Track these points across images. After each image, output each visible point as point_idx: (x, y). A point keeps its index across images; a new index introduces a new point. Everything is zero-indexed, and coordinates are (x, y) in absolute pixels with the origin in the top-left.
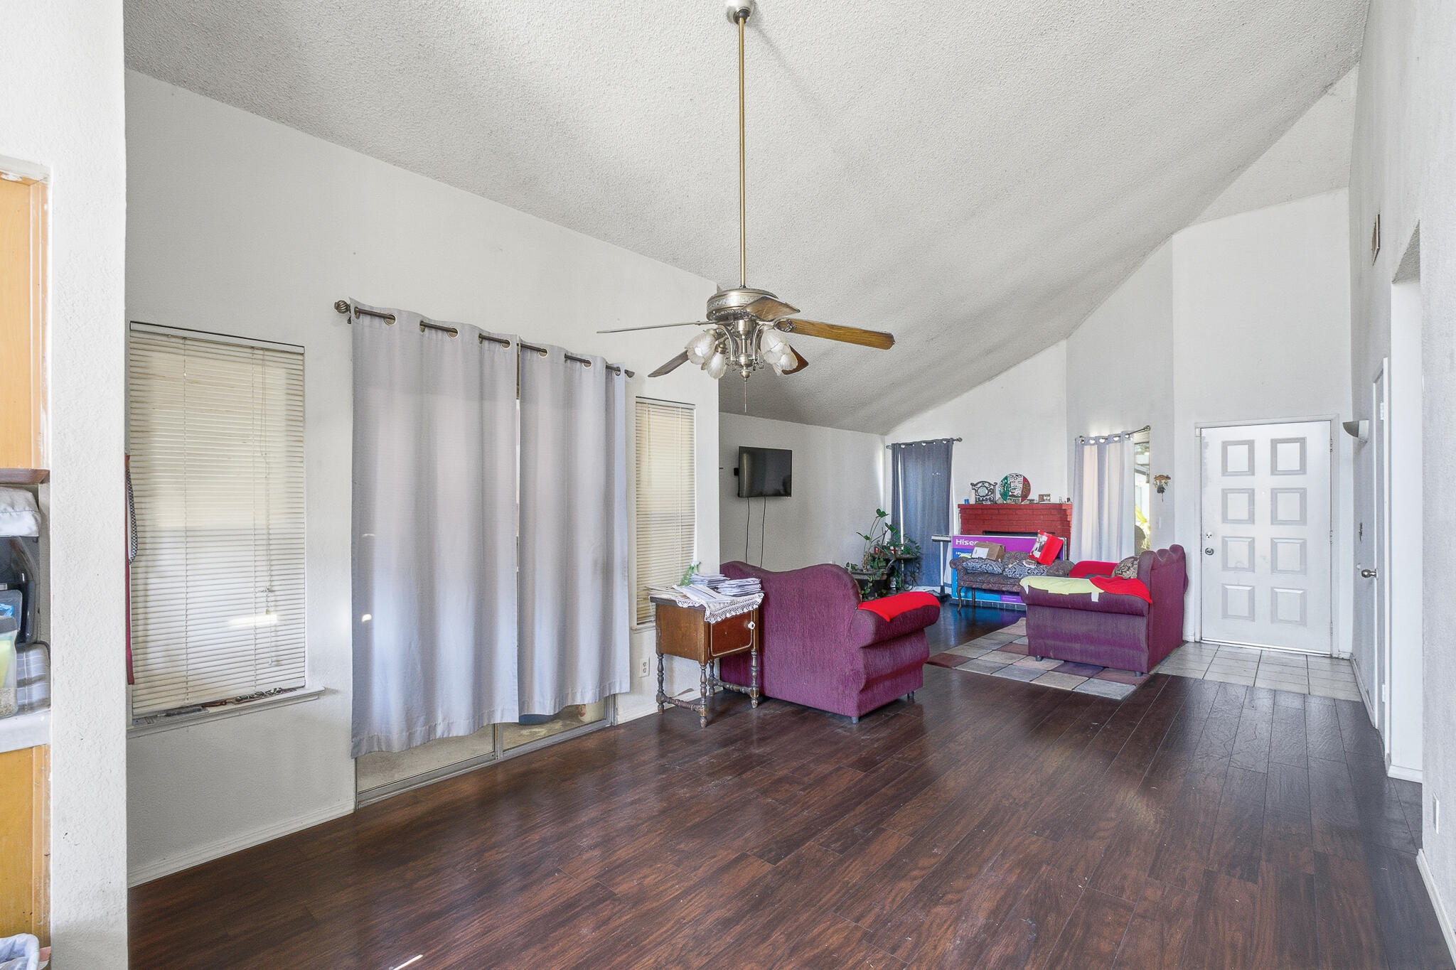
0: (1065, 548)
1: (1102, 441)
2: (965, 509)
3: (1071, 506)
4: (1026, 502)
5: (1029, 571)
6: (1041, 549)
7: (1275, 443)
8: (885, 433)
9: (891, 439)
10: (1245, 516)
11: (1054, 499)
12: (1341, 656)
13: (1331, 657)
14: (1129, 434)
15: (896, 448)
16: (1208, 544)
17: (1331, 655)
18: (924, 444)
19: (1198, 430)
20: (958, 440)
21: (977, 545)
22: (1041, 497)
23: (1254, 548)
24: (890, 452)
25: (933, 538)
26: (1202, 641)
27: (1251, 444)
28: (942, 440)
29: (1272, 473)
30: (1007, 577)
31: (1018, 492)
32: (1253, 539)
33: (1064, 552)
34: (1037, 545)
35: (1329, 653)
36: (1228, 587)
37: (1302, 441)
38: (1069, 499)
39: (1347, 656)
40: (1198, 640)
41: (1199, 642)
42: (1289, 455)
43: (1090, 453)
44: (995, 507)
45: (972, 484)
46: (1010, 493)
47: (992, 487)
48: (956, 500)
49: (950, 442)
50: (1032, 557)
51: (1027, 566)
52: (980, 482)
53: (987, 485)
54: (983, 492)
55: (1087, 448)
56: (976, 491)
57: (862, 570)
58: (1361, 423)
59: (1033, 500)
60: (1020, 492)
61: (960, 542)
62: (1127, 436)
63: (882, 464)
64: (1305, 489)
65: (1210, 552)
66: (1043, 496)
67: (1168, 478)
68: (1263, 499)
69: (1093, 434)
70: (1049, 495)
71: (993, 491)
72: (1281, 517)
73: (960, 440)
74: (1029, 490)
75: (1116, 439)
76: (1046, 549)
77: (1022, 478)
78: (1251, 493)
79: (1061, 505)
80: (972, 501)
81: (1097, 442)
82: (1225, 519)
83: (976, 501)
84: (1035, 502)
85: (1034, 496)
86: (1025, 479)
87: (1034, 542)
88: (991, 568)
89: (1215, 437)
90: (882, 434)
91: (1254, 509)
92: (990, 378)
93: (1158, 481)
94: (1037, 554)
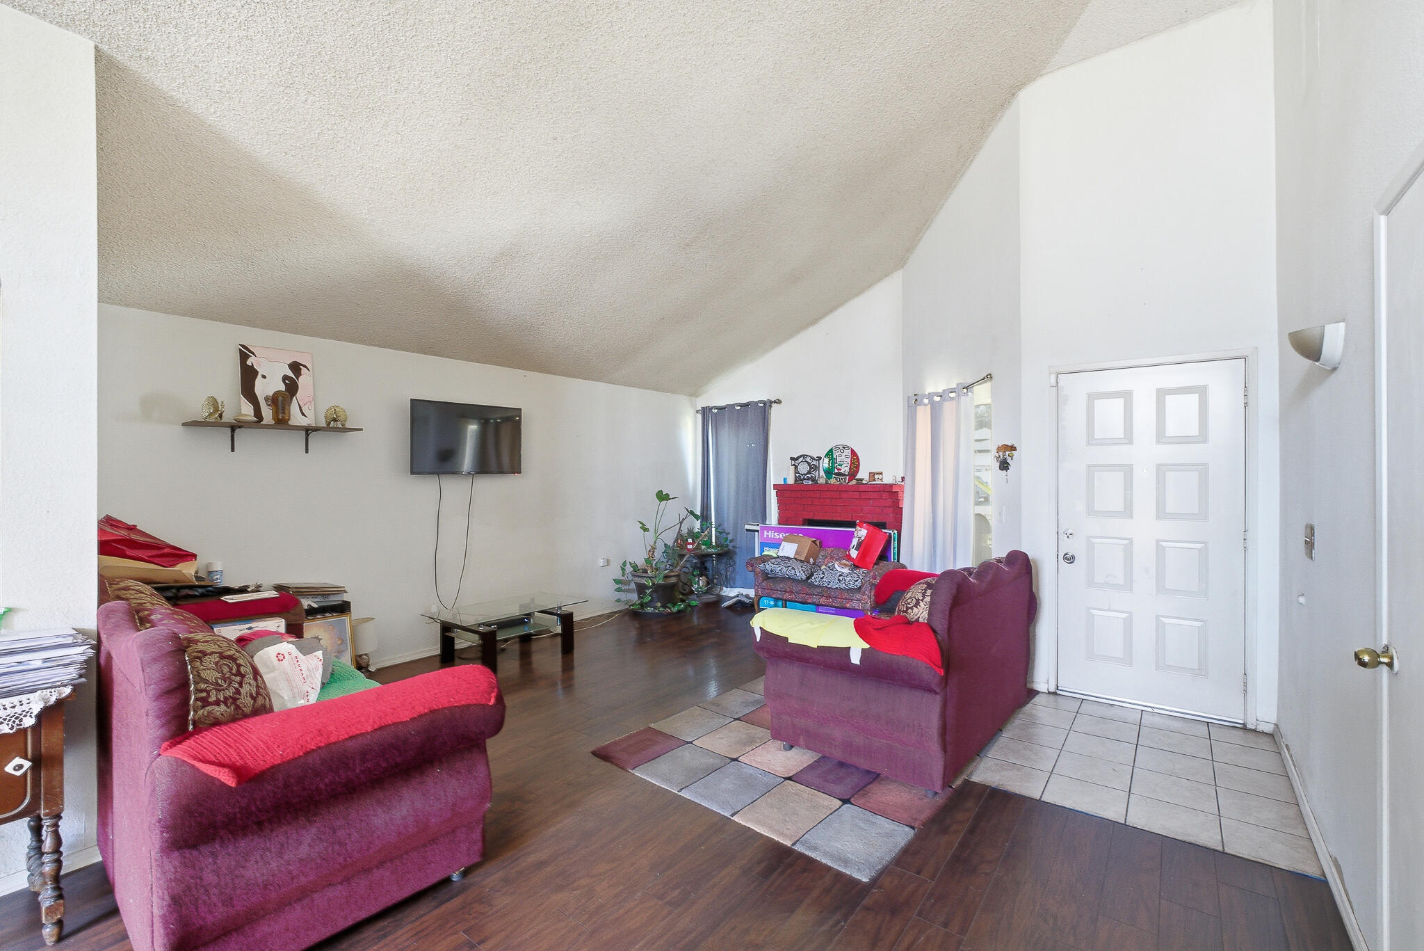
0: (894, 544)
1: (937, 399)
2: (781, 490)
3: (901, 487)
4: (854, 482)
5: (841, 578)
6: (858, 547)
7: (1162, 394)
8: (694, 394)
9: (702, 402)
10: (1120, 507)
11: (887, 480)
12: (1261, 728)
13: (1244, 728)
14: (967, 388)
15: (705, 412)
16: (1067, 546)
17: (1243, 724)
18: (739, 408)
19: (1053, 377)
20: (775, 402)
21: (785, 539)
22: (872, 475)
23: (1131, 553)
24: (699, 416)
25: (747, 527)
26: (1059, 692)
27: (1127, 396)
28: (757, 403)
29: (1158, 442)
30: (812, 585)
31: (845, 469)
32: (1131, 540)
33: (894, 550)
34: (855, 542)
35: (1242, 722)
36: (1094, 612)
37: (1202, 391)
38: (903, 479)
39: (1268, 728)
40: (1052, 689)
41: (1055, 693)
42: (1182, 414)
43: (923, 414)
44: (817, 488)
45: (792, 459)
46: (836, 471)
47: (814, 462)
48: (774, 478)
49: (766, 406)
50: (849, 557)
51: (839, 570)
52: (803, 456)
53: (808, 459)
54: (803, 468)
55: (920, 409)
56: (796, 467)
57: (645, 571)
58: (1329, 329)
59: (862, 480)
60: (847, 469)
61: (769, 534)
62: (965, 390)
63: (689, 432)
64: (1205, 465)
65: (1070, 559)
66: (874, 474)
67: (1013, 448)
68: (1144, 478)
69: (929, 389)
70: (881, 473)
71: (814, 468)
72: (1170, 508)
73: (778, 402)
74: (858, 467)
75: (952, 395)
76: (864, 547)
77: (850, 451)
78: (1128, 471)
79: (891, 485)
80: (791, 481)
81: (932, 404)
82: (1091, 511)
83: (796, 481)
84: (864, 482)
85: (863, 474)
86: (853, 452)
87: (851, 535)
88: (793, 572)
89: (1077, 388)
90: (691, 395)
91: (1131, 494)
92: (814, 322)
93: (1001, 453)
94: (854, 553)
